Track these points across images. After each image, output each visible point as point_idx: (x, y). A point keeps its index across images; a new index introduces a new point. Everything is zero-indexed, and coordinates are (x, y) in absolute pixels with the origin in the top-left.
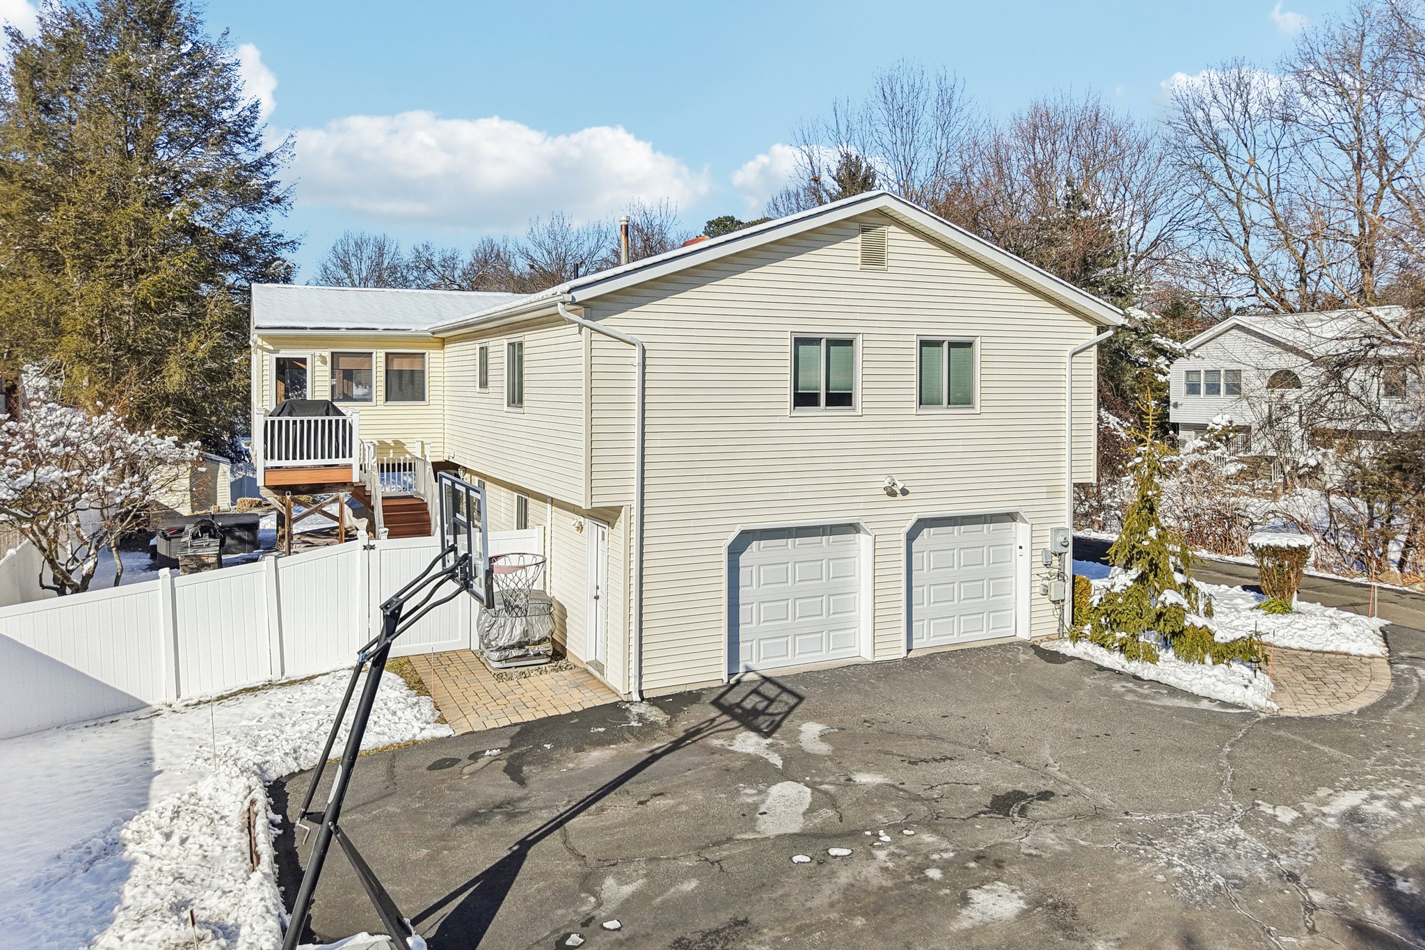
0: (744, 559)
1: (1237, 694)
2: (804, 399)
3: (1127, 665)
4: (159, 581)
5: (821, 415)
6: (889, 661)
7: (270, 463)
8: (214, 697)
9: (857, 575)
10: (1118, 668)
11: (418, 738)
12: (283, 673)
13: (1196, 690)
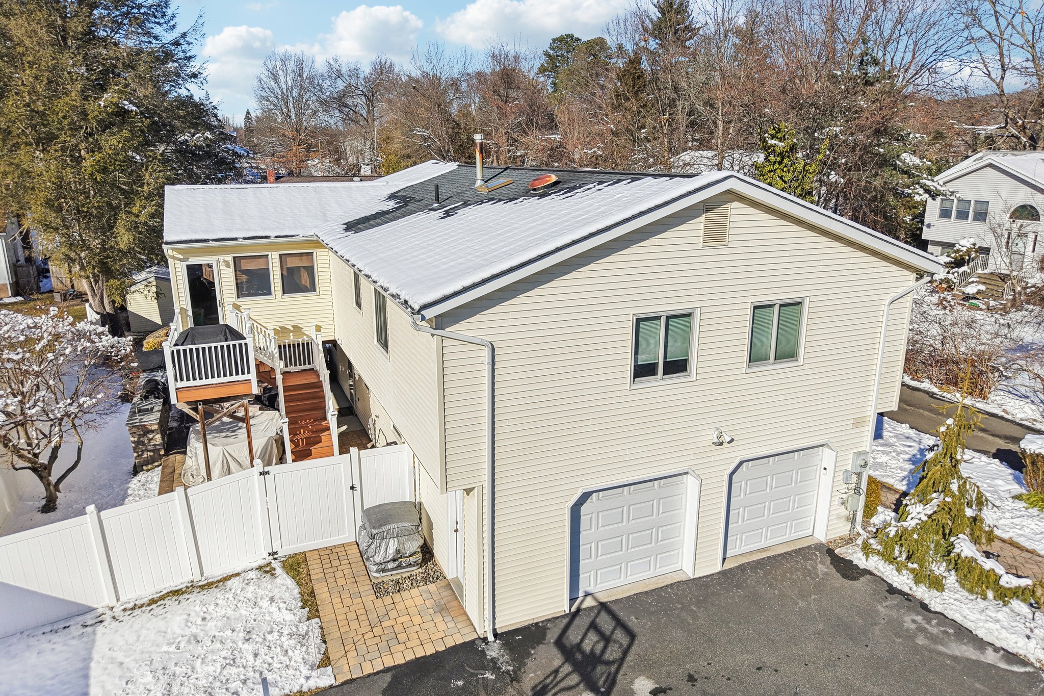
0: (584, 509)
1: (1019, 645)
2: (643, 371)
3: (914, 588)
4: (87, 516)
5: (659, 384)
6: (707, 577)
7: (180, 384)
8: (146, 600)
9: (683, 508)
10: (906, 589)
11: (305, 689)
12: (202, 574)
13: (981, 633)
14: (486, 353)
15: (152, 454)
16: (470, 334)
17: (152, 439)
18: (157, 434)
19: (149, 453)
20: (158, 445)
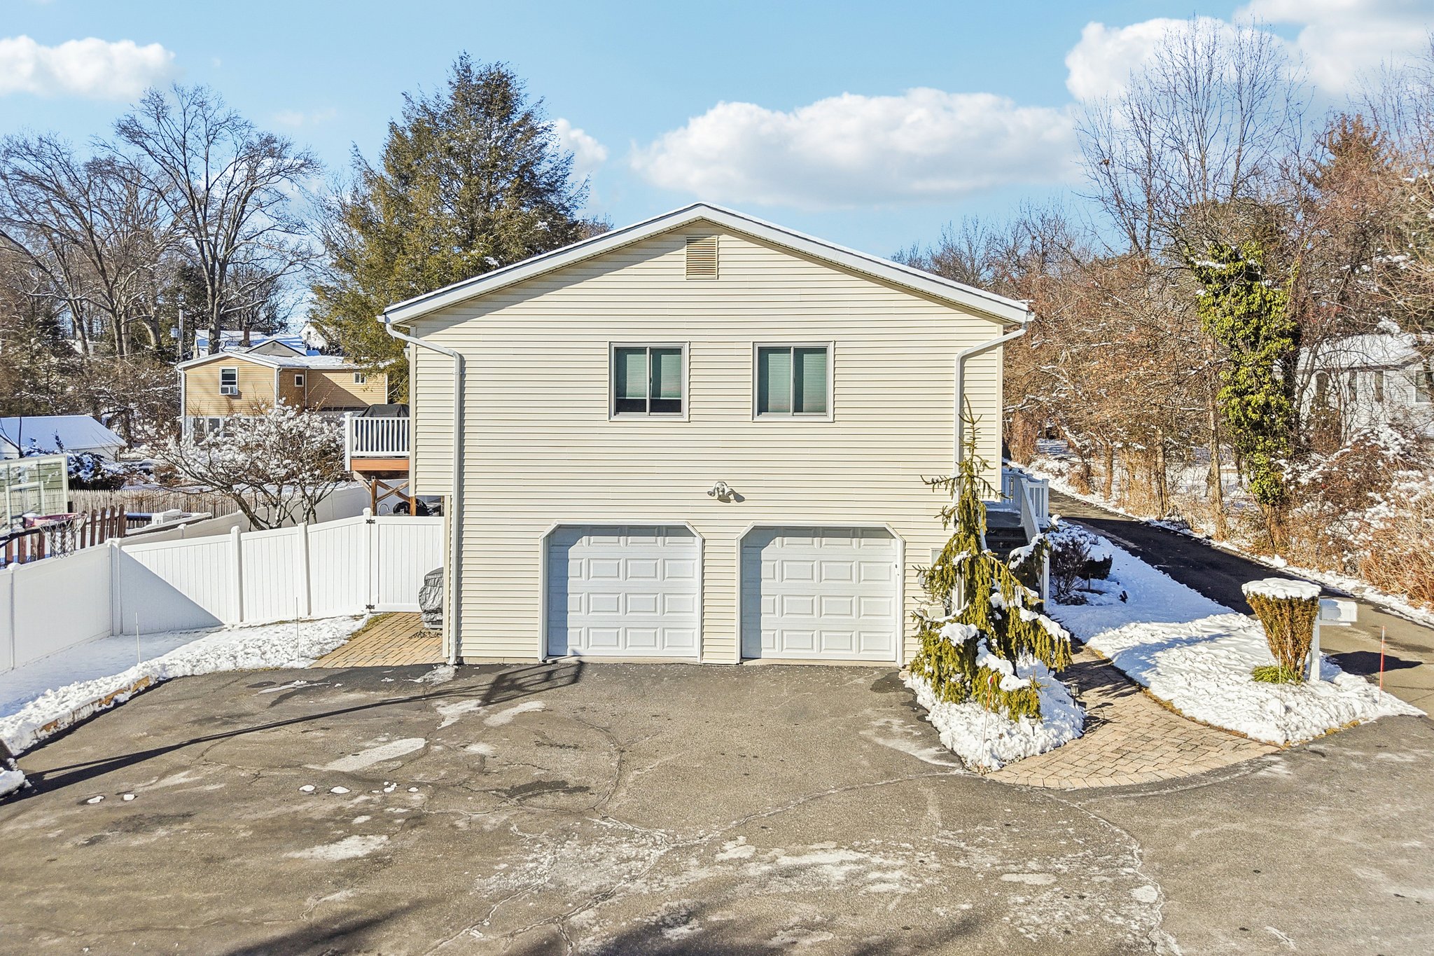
2: (624, 404)
4: (231, 535)
5: (647, 421)
6: (719, 665)
7: (355, 453)
10: (928, 705)
14: (454, 364)
16: (442, 345)
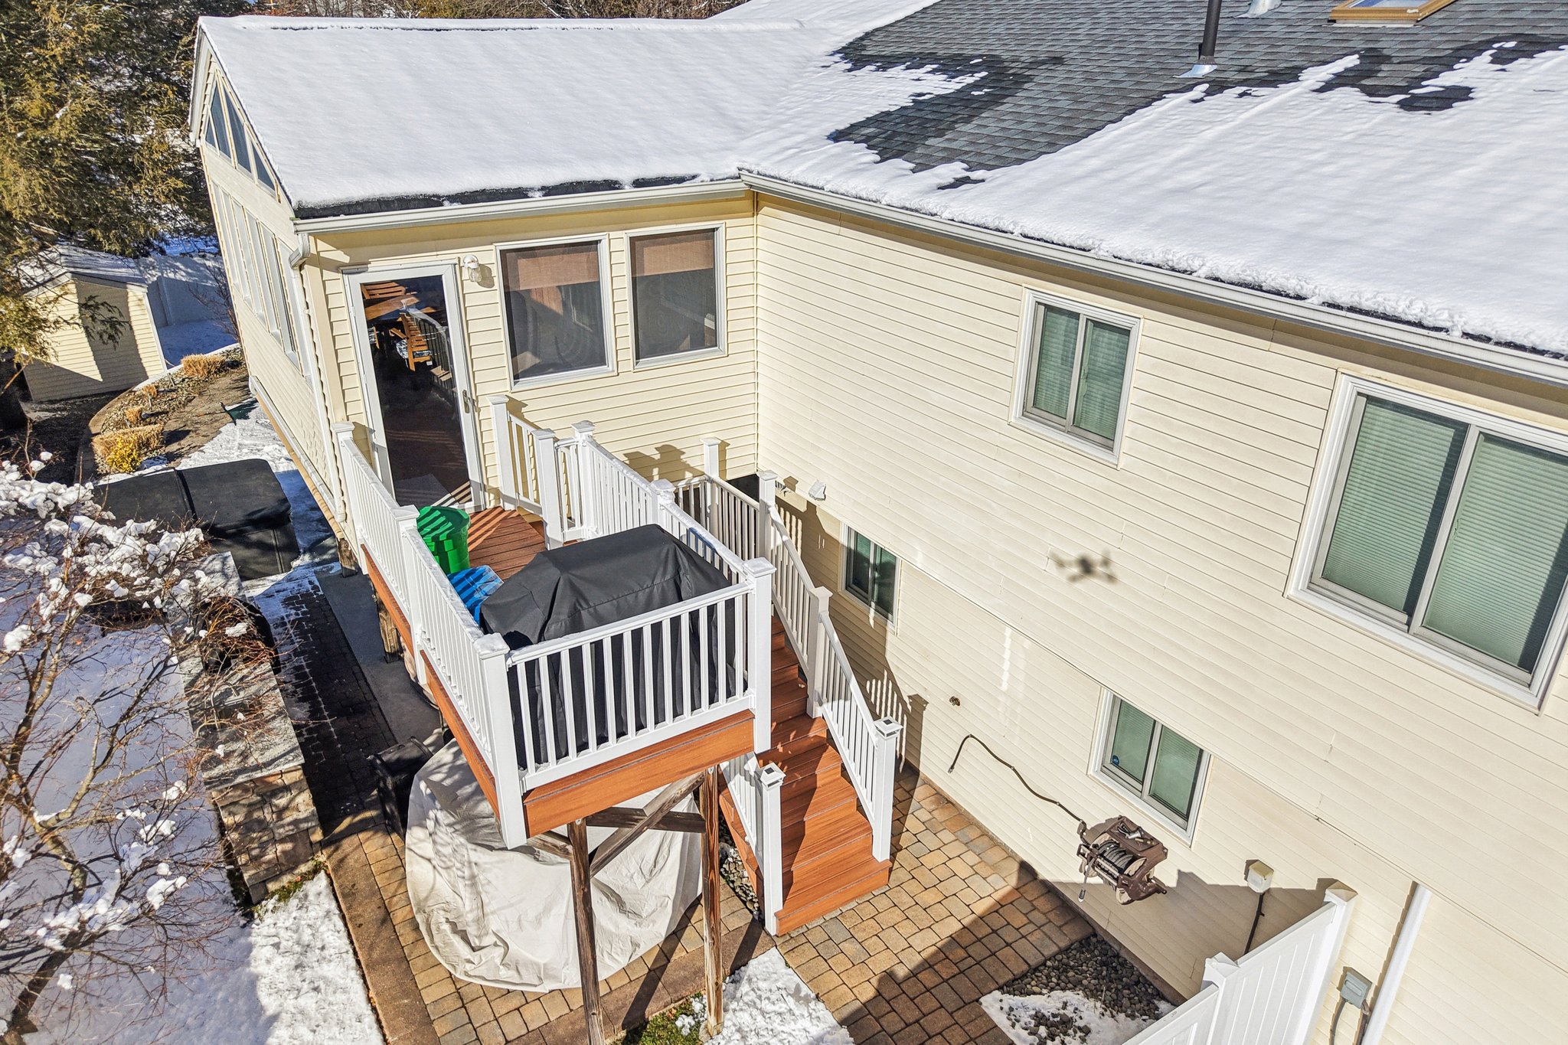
15: (289, 846)
17: (286, 808)
18: (301, 791)
19: (280, 847)
20: (306, 820)
